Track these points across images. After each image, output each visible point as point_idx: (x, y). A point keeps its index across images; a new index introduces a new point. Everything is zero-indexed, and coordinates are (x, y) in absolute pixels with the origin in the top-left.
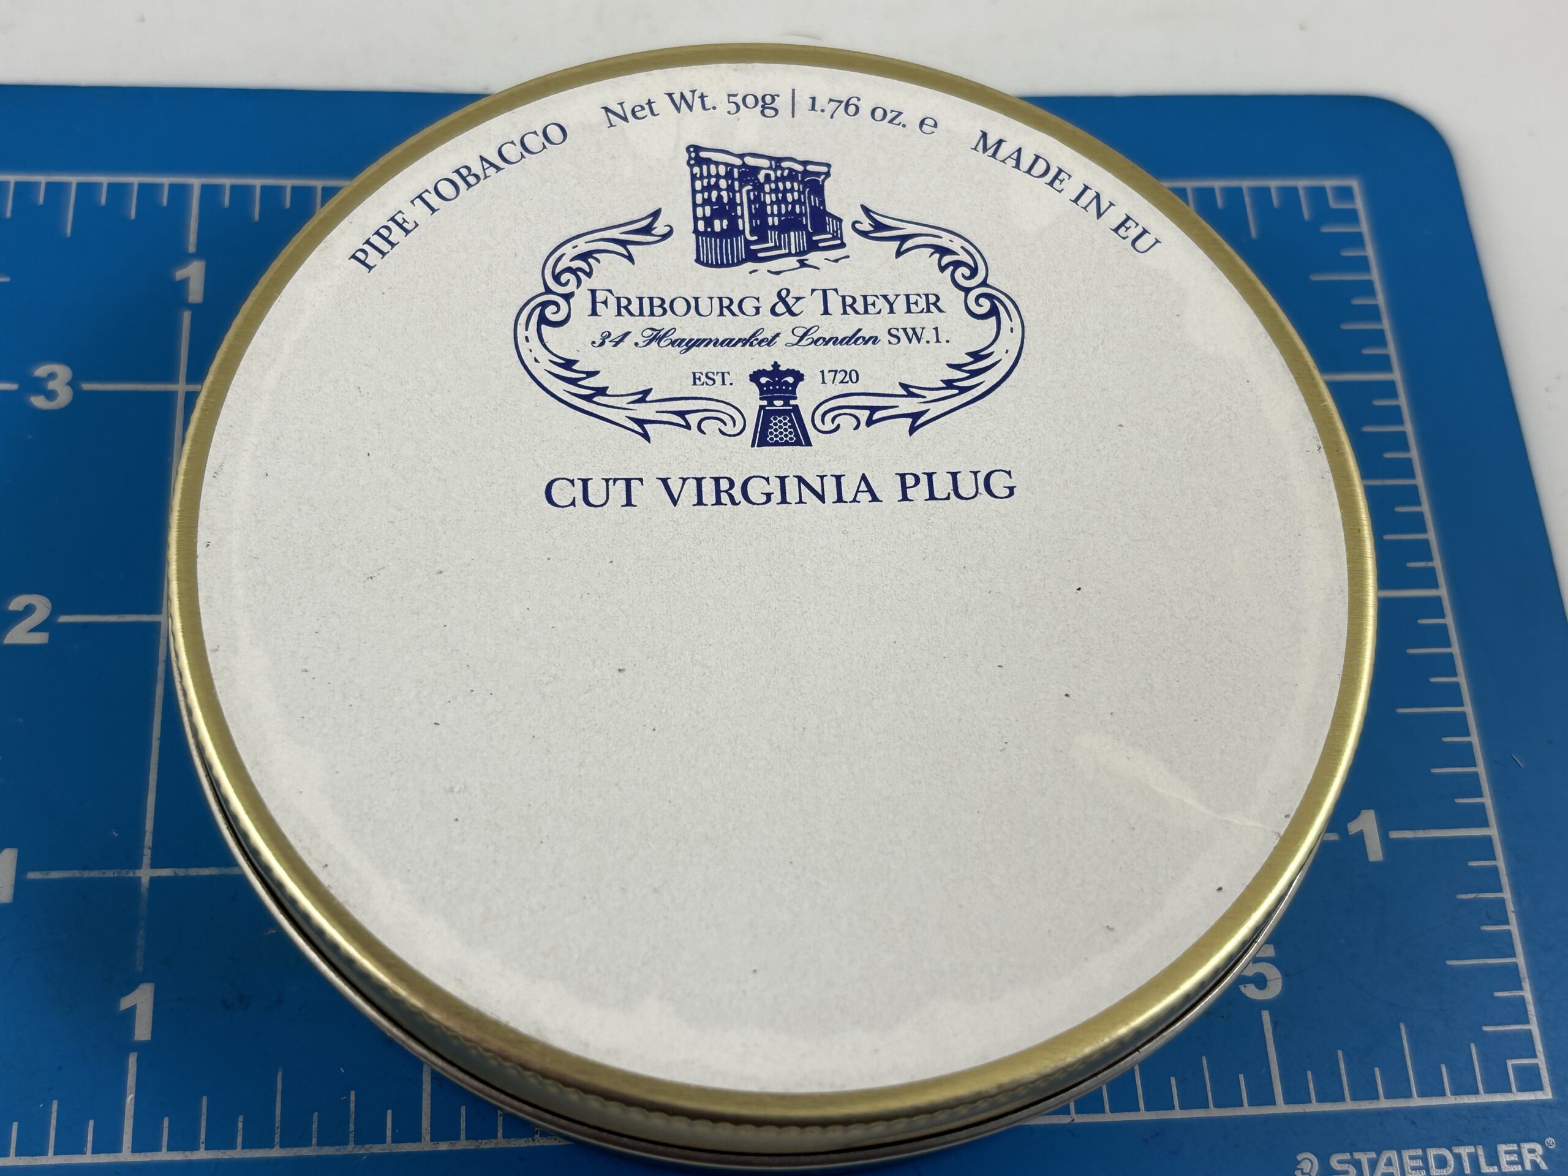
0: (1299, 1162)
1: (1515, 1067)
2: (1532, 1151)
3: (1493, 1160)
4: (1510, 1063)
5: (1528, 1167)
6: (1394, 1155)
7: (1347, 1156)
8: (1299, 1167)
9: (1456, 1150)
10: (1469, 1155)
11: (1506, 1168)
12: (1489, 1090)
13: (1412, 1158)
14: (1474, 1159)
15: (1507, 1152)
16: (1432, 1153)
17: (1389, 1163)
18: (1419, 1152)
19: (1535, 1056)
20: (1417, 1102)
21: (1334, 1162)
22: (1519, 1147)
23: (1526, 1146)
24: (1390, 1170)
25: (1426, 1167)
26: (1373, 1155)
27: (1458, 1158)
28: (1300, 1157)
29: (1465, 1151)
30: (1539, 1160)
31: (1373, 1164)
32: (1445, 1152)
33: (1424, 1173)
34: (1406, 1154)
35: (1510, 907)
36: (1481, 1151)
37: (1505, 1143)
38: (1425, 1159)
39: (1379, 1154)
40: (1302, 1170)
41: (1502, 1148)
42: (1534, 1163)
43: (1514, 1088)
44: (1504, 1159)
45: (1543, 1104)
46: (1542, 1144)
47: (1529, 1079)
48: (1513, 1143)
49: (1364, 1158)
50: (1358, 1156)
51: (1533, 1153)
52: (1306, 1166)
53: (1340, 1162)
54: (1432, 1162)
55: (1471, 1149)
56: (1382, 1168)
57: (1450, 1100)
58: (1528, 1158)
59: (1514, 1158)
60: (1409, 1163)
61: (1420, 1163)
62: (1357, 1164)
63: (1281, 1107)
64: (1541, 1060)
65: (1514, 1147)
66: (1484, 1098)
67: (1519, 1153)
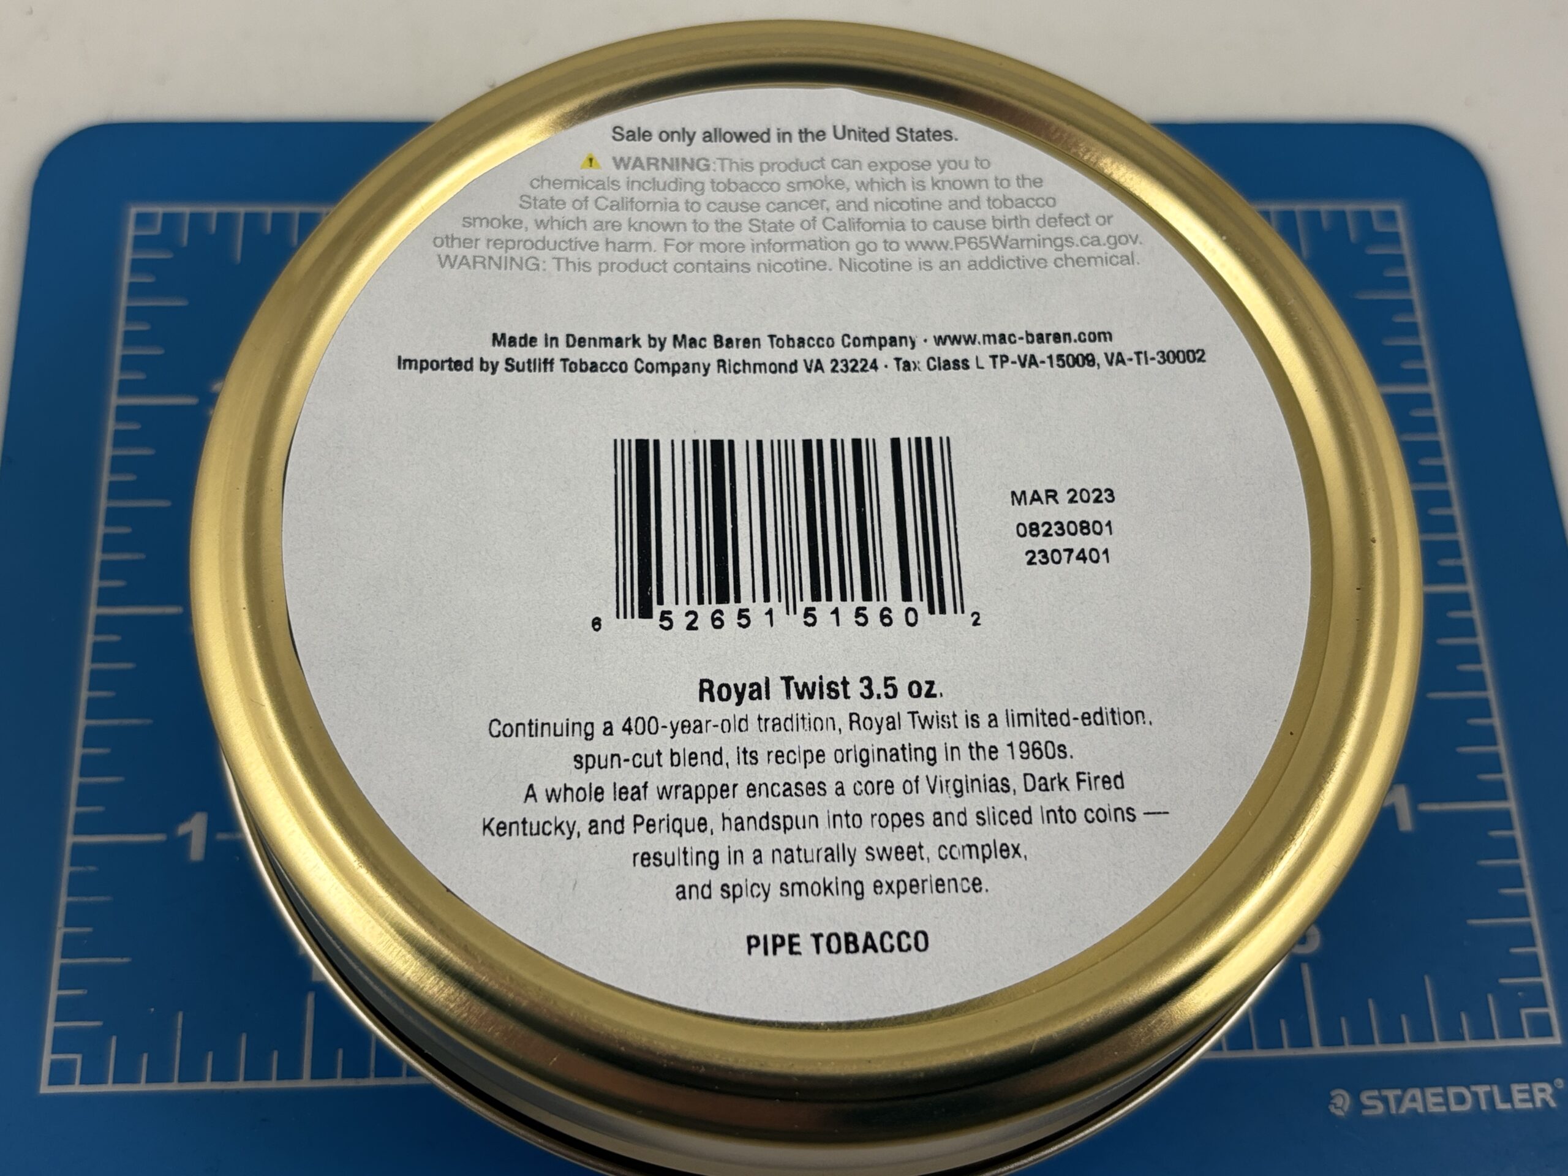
0: (1332, 1098)
1: (1528, 1016)
2: (1543, 1090)
3: (1508, 1097)
4: (1524, 1012)
5: (1539, 1104)
6: (1417, 1092)
7: (1376, 1093)
8: (1333, 1101)
9: (1474, 1088)
10: (1486, 1093)
11: (1519, 1106)
12: (1506, 1035)
13: (1434, 1095)
14: (1490, 1097)
15: (1520, 1091)
16: (1452, 1091)
17: (1413, 1099)
18: (1440, 1090)
19: (1545, 1005)
20: (1440, 1045)
21: (1365, 1097)
22: (1531, 1086)
23: (1537, 1086)
24: (1414, 1105)
25: (1446, 1103)
26: (1399, 1092)
27: (1475, 1095)
28: (1333, 1093)
29: (1482, 1090)
30: (1549, 1098)
31: (1399, 1101)
32: (1464, 1091)
33: (1443, 1109)
34: (1429, 1091)
35: (1526, 873)
36: (1496, 1089)
37: (1519, 1082)
38: (1445, 1096)
39: (1404, 1090)
40: (1335, 1104)
41: (1515, 1087)
42: (1544, 1101)
43: (1526, 1033)
44: (1517, 1096)
45: (1553, 1049)
46: (1551, 1083)
47: (1542, 1027)
48: (1525, 1082)
49: (1391, 1094)
50: (1385, 1092)
51: (1543, 1093)
52: (1339, 1101)
53: (1370, 1098)
54: (1452, 1099)
55: (1487, 1088)
56: (1407, 1105)
57: (1470, 1044)
58: (1538, 1097)
59: (1526, 1096)
60: (1431, 1100)
61: (1440, 1100)
62: (1385, 1100)
63: (1318, 1050)
64: (1552, 1011)
65: (1526, 1087)
66: (1499, 1043)
67: (1531, 1092)
